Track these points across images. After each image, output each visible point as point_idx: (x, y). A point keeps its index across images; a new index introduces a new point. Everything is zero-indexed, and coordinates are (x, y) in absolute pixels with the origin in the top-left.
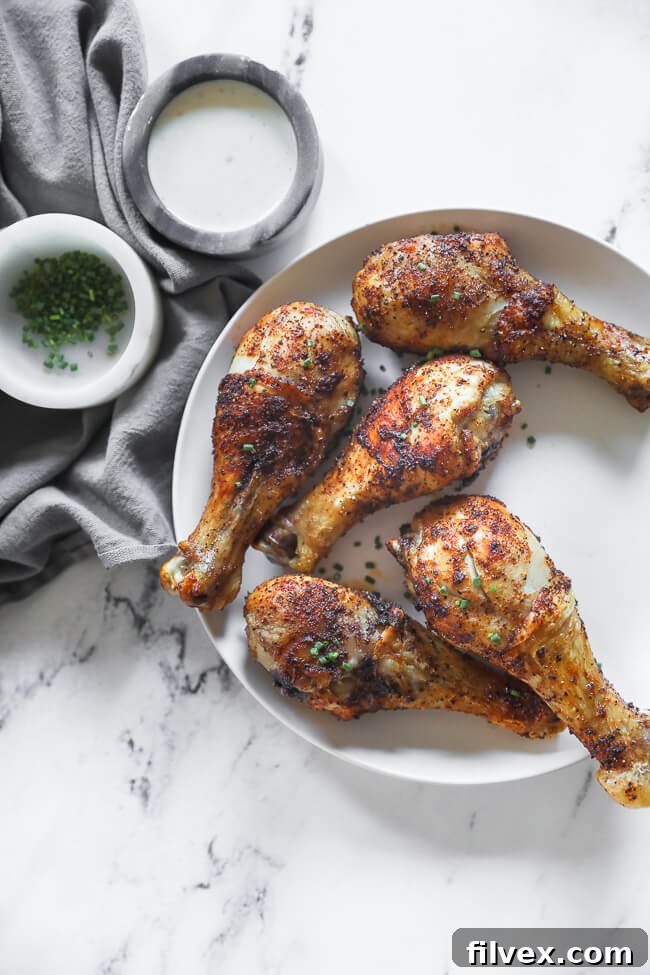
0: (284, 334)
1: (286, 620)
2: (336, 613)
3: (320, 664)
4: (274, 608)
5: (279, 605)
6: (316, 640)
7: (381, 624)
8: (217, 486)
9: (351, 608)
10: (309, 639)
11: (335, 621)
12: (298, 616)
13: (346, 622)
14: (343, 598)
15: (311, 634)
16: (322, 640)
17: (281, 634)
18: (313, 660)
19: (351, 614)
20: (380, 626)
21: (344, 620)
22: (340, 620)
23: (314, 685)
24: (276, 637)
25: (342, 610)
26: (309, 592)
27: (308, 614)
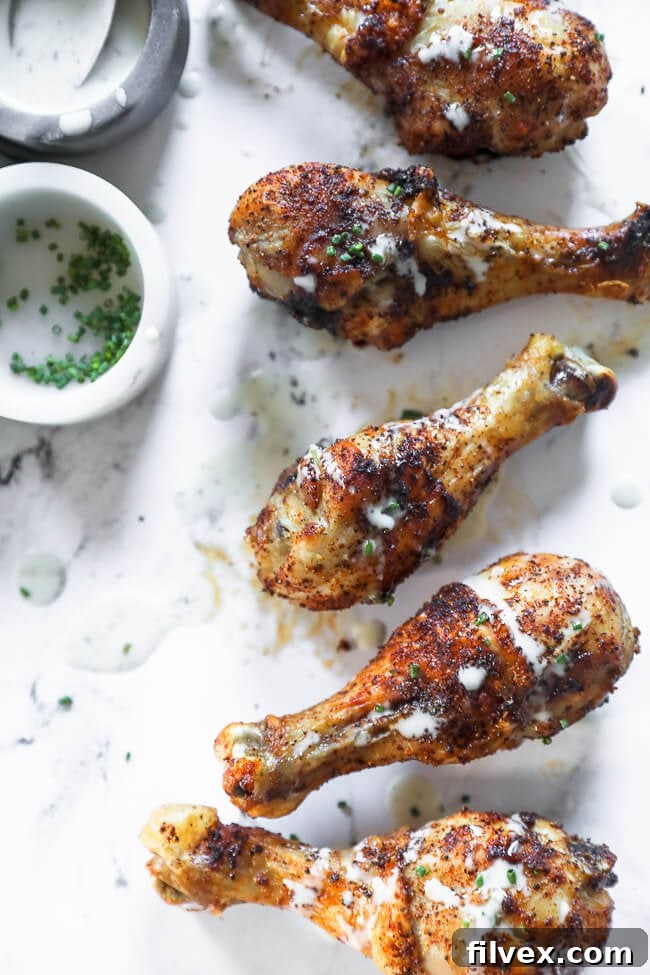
0: (556, 595)
1: (287, 218)
2: (348, 196)
3: (344, 263)
4: (267, 209)
5: (271, 202)
6: (332, 233)
7: (408, 194)
8: (357, 690)
9: (365, 188)
10: (322, 233)
11: (348, 205)
12: (299, 209)
13: (363, 204)
14: (352, 177)
15: (323, 228)
16: (339, 233)
17: (283, 238)
18: (332, 259)
19: (366, 194)
20: (408, 199)
21: (359, 203)
22: (354, 204)
23: (344, 294)
24: (278, 244)
25: (354, 192)
26: (306, 177)
27: (312, 203)
